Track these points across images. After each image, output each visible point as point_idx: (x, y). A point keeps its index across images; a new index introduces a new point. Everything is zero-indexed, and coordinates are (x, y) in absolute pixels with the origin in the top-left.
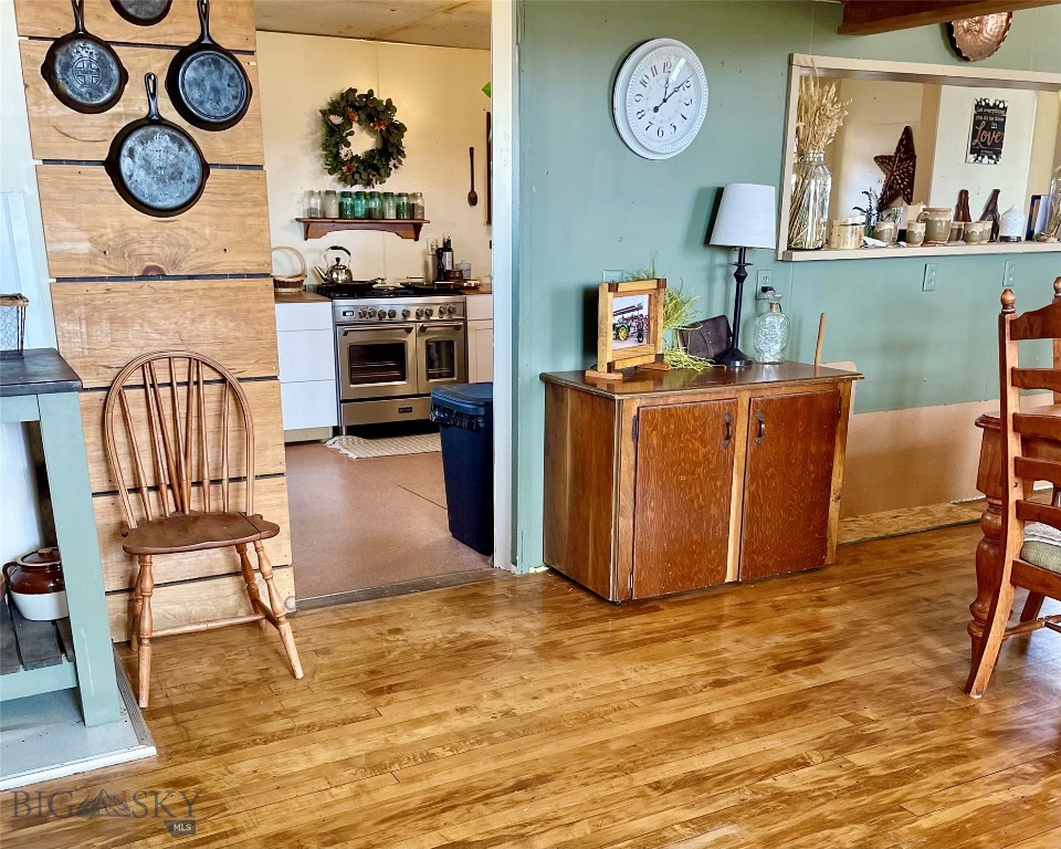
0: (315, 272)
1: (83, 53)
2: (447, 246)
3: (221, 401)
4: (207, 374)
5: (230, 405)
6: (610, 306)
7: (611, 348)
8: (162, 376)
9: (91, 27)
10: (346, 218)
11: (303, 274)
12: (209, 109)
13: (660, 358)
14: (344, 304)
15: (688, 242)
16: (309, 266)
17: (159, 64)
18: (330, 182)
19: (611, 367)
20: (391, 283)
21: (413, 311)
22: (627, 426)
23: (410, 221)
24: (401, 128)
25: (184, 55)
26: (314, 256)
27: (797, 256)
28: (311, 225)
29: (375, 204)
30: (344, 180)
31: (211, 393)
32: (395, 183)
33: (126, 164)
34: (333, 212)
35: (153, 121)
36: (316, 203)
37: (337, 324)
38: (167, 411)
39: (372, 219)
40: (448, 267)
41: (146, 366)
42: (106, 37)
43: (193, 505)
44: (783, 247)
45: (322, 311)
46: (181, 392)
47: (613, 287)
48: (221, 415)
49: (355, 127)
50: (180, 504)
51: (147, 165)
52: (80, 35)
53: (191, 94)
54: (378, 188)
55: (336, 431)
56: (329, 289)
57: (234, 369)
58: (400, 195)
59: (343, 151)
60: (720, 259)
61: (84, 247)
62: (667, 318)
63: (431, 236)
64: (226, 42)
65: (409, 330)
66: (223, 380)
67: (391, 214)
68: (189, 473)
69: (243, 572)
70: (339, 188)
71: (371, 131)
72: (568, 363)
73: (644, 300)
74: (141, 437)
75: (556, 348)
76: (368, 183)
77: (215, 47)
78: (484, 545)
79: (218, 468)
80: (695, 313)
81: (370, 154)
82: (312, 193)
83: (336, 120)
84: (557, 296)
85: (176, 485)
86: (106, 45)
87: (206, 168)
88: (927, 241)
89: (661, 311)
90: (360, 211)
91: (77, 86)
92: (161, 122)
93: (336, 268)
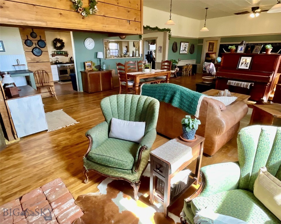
0: (54, 61)
1: (29, 41)
2: (72, 57)
3: (46, 75)
4: (44, 72)
5: (47, 75)
6: (86, 64)
7: (87, 68)
8: (39, 72)
9: (29, 39)
10: (58, 54)
11: (52, 62)
12: (42, 46)
13: (93, 69)
14: (58, 65)
15: (95, 58)
16: (53, 60)
17: (36, 42)
18: (55, 50)
19: (87, 70)
20: (64, 62)
21: (68, 66)
22: (88, 76)
23: (66, 54)
24: (64, 43)
25: (39, 41)
26: (54, 59)
27: (106, 59)
28: (53, 55)
29: (61, 52)
30: (57, 49)
31: (45, 74)
32: (64, 50)
33: (34, 52)
34: (56, 53)
35: (36, 47)
36: (53, 52)
37: (58, 68)
38: (40, 75)
39: (61, 54)
40: (72, 60)
41: (38, 71)
42: (30, 40)
43: (44, 85)
44: (105, 58)
45: (56, 66)
46: (42, 74)
47: (86, 62)
48: (46, 76)
49: (58, 43)
50: (43, 85)
51: (36, 52)
52: (28, 40)
53: (40, 45)
54: (62, 50)
55: (59, 81)
56: (56, 63)
57: (47, 71)
58: (65, 51)
59: (56, 46)
60: (98, 59)
61: (30, 60)
62: (93, 65)
63: (69, 56)
64: (43, 40)
65: (67, 68)
66: (46, 72)
67: (64, 54)
68: (43, 82)
69: (50, 92)
70: (56, 51)
71: (60, 43)
72: (83, 70)
73: (90, 63)
74: (38, 78)
75: (81, 69)
76: (60, 50)
77: (42, 40)
78: (77, 90)
79: (46, 81)
80: (96, 65)
81: (60, 46)
82: (52, 51)
83: (55, 42)
84: (81, 63)
85: (42, 83)
86: (31, 40)
87: (42, 52)
88: (121, 57)
89: (92, 65)
90: (59, 53)
91: (28, 44)
92: (37, 48)
93: (57, 61)
